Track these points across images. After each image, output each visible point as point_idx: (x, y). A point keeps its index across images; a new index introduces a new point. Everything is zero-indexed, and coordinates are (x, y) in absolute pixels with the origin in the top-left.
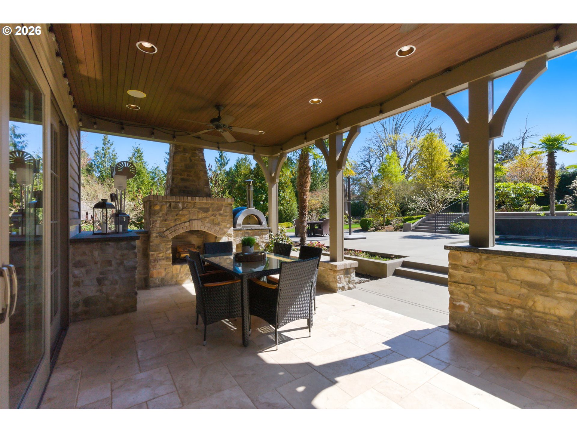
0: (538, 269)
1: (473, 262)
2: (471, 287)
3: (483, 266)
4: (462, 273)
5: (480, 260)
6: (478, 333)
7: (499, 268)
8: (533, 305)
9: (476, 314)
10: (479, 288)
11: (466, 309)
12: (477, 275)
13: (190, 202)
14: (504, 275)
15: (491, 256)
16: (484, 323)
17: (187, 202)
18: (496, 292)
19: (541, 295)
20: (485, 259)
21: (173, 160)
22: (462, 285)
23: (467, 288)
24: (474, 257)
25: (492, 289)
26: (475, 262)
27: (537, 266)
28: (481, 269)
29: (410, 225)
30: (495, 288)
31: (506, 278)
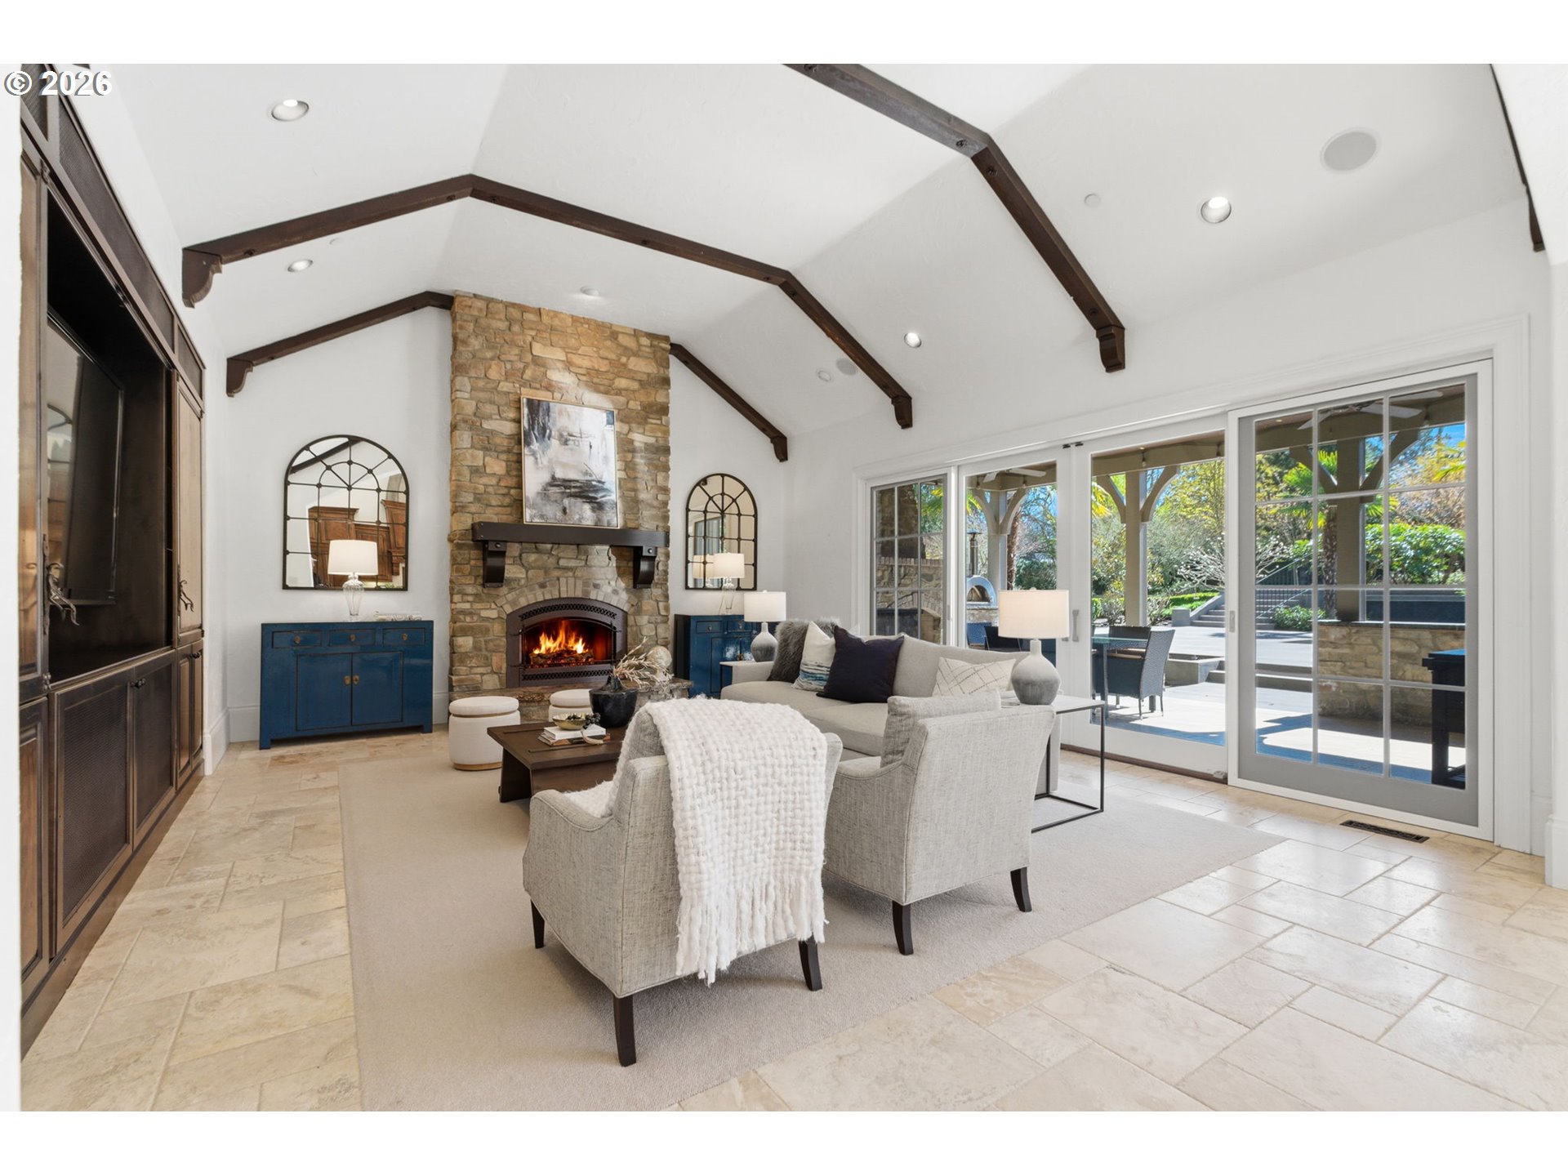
0: (1407, 639)
1: (1341, 637)
2: (1339, 664)
3: (1352, 641)
4: (1329, 649)
5: (1349, 634)
6: (1347, 712)
7: (1369, 641)
8: (1403, 674)
9: (1344, 692)
10: (1348, 664)
11: (1334, 689)
12: (1347, 651)
13: (912, 567)
14: (1375, 648)
15: (1362, 629)
16: (1353, 700)
17: (910, 566)
18: (1366, 666)
19: (1411, 664)
20: (1355, 633)
21: (881, 503)
22: (1329, 663)
23: (1335, 666)
24: (1344, 631)
25: (1362, 664)
26: (1344, 637)
27: (1406, 636)
28: (1350, 644)
29: (1187, 612)
30: (1366, 663)
31: (1377, 651)
